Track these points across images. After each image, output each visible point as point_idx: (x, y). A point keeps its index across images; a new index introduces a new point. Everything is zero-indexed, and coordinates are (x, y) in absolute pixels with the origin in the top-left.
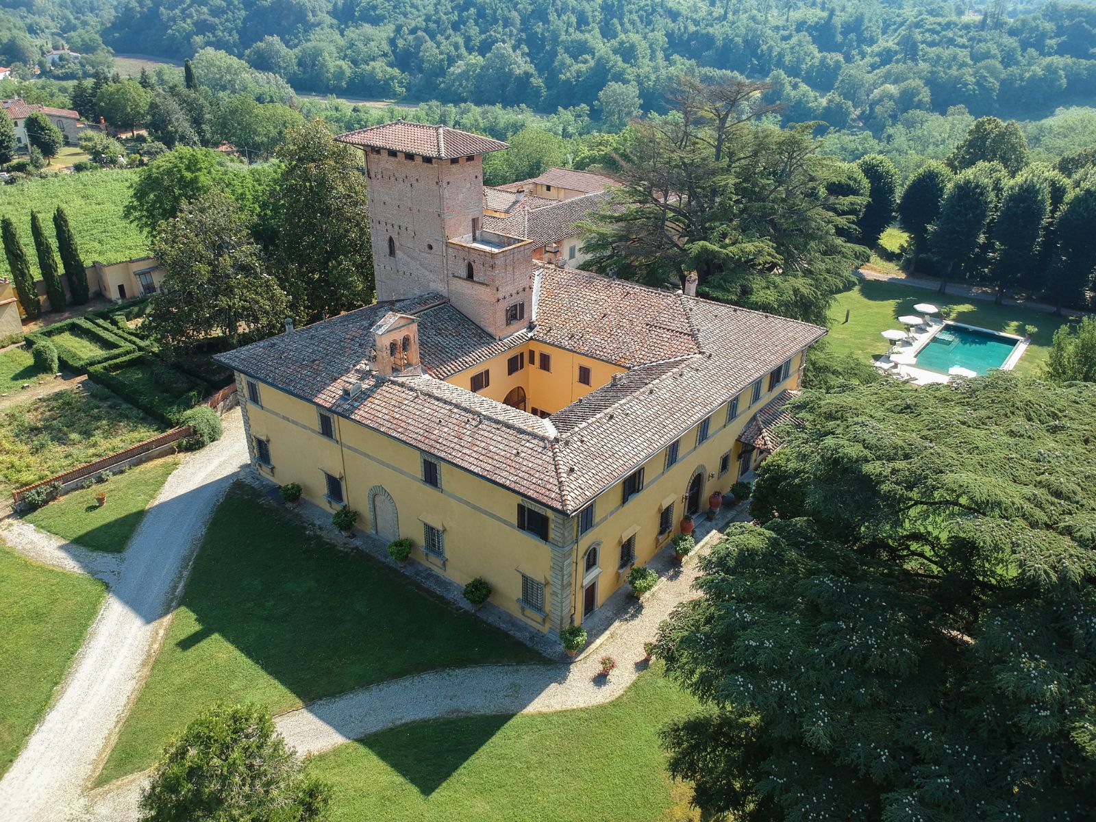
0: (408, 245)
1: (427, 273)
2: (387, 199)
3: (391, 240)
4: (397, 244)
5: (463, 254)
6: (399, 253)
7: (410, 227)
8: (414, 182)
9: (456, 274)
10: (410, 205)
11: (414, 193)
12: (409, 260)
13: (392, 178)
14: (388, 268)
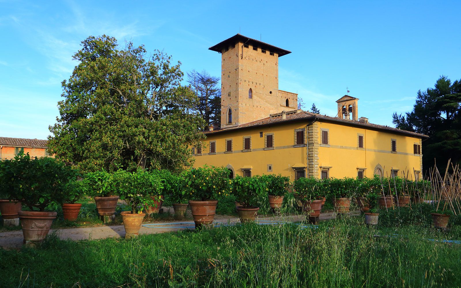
0: (260, 92)
1: (269, 105)
2: (250, 70)
3: (251, 89)
4: (254, 91)
5: (284, 95)
6: (254, 97)
7: (262, 83)
8: (265, 63)
9: (282, 105)
10: (262, 73)
11: (265, 68)
12: (260, 99)
13: (254, 60)
14: (248, 105)
